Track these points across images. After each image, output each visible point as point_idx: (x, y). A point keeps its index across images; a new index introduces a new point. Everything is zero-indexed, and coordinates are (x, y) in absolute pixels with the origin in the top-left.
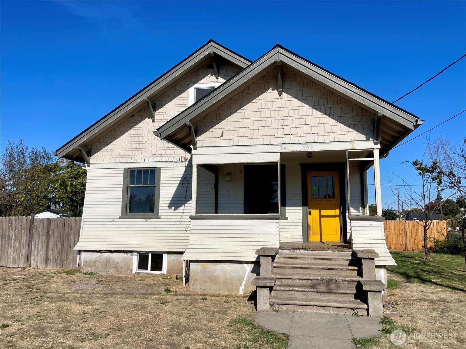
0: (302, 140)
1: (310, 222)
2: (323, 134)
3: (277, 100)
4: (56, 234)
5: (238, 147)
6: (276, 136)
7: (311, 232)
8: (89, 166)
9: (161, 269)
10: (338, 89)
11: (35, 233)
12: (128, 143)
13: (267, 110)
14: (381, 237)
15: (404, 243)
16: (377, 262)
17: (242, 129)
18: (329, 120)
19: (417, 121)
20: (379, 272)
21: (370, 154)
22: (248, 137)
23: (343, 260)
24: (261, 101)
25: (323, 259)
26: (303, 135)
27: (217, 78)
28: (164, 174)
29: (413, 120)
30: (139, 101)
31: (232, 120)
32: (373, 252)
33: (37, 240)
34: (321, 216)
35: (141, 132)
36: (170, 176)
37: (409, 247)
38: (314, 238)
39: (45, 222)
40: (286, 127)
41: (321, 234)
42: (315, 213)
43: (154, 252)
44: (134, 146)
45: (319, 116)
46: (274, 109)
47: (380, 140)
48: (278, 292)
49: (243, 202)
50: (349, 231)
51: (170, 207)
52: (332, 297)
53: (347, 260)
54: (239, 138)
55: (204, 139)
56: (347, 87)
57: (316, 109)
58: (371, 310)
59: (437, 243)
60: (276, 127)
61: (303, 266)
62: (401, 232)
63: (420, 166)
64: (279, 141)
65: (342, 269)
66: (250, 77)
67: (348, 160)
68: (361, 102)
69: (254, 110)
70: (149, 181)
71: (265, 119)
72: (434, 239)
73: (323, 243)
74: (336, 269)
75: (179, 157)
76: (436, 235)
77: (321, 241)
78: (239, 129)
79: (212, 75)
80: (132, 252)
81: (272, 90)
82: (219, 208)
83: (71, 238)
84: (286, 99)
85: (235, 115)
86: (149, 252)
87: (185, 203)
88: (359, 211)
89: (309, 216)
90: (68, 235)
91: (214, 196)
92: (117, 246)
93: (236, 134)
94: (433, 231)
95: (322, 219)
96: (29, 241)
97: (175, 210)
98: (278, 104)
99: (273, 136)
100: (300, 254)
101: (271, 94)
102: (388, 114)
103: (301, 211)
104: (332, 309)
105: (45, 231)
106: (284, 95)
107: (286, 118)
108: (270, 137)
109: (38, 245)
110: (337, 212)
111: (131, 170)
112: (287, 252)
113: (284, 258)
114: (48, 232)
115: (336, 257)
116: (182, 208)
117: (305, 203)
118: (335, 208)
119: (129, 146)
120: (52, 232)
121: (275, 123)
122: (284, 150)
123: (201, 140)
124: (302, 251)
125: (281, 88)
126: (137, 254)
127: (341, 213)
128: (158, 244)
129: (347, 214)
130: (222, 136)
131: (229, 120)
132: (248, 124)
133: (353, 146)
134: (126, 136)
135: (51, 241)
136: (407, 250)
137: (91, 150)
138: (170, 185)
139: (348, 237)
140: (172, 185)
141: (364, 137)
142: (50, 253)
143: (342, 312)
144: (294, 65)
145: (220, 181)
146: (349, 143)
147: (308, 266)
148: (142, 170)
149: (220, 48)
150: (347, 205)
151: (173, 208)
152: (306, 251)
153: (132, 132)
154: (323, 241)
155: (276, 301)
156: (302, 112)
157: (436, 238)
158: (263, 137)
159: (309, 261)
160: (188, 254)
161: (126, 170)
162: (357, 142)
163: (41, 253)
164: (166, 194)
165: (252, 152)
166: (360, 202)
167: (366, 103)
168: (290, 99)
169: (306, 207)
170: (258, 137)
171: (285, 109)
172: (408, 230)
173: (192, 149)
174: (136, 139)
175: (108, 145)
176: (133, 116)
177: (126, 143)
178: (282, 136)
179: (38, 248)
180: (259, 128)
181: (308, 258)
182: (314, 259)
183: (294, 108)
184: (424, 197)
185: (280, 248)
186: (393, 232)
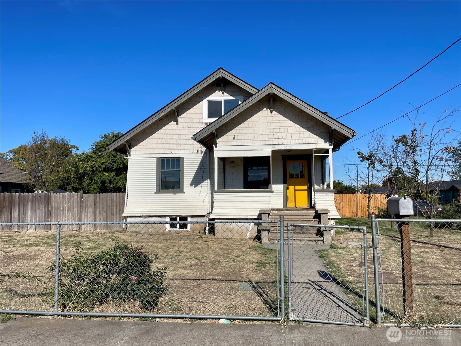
0: (285, 142)
1: (288, 194)
2: (299, 139)
3: (270, 116)
4: (101, 206)
5: (245, 146)
6: (269, 139)
7: (289, 201)
8: (130, 156)
9: (186, 228)
10: (308, 112)
11: (85, 205)
12: (159, 139)
13: (263, 122)
14: (332, 202)
15: (355, 211)
16: (330, 216)
17: (247, 134)
18: (302, 129)
19: (353, 133)
20: (330, 222)
21: (327, 151)
22: (251, 140)
23: (310, 215)
24: (259, 116)
25: (298, 215)
26: (286, 139)
27: (223, 93)
28: (186, 162)
29: (352, 132)
30: (169, 110)
31: (240, 129)
32: (327, 210)
33: (86, 211)
34: (295, 190)
35: (168, 131)
36: (191, 164)
37: (359, 215)
38: (291, 205)
39: (92, 197)
40: (275, 133)
41: (295, 202)
42: (291, 188)
43: (182, 216)
44: (163, 142)
45: (296, 127)
46: (268, 122)
47: (333, 143)
48: (272, 234)
49: (243, 181)
50: (313, 199)
51: (191, 185)
52: (304, 235)
53: (312, 215)
54: (245, 140)
55: (222, 141)
56: (313, 111)
57: (294, 122)
58: (325, 241)
59: (380, 210)
60: (269, 134)
61: (287, 219)
62: (353, 203)
63: (362, 155)
64: (271, 143)
65: (309, 220)
66: (254, 102)
67: (314, 155)
68: (322, 121)
69: (254, 122)
70: (175, 167)
71: (262, 128)
72: (378, 208)
73: (296, 207)
74: (306, 221)
75: (197, 150)
76: (380, 205)
77: (295, 206)
78: (245, 134)
79: (219, 91)
80: (165, 216)
81: (266, 109)
82: (226, 186)
83: (113, 209)
84: (275, 116)
85: (242, 125)
86: (178, 216)
87: (202, 183)
88: (320, 187)
89: (287, 190)
90: (111, 206)
91: (223, 177)
92: (155, 212)
93: (243, 137)
94: (377, 202)
95: (296, 192)
96: (80, 211)
97: (195, 187)
98: (270, 119)
99: (267, 140)
100: (284, 213)
101: (265, 112)
102: (337, 128)
103: (282, 187)
104: (303, 241)
105: (93, 204)
106: (274, 112)
107: (275, 128)
108: (265, 140)
109: (87, 214)
110: (306, 187)
111: (161, 159)
112: (276, 212)
113: (275, 215)
114: (95, 204)
115: (306, 214)
116: (200, 185)
117: (285, 182)
118: (304, 185)
119: (159, 142)
120: (98, 204)
121: (268, 131)
122: (274, 149)
123: (219, 141)
124: (286, 211)
125: (272, 108)
126: (168, 218)
127: (308, 188)
128: (184, 210)
129: (313, 189)
130: (234, 139)
131: (238, 129)
132: (251, 131)
133: (317, 146)
134: (157, 134)
135: (98, 211)
136: (357, 217)
137: (131, 144)
138: (191, 170)
139: (313, 204)
140: (193, 170)
141: (323, 141)
142: (97, 220)
143: (309, 243)
144: (281, 96)
145: (227, 167)
146: (314, 144)
147: (289, 219)
148: (170, 159)
149: (227, 74)
150: (312, 182)
151: (194, 186)
152: (288, 211)
153: (161, 131)
154: (296, 206)
155: (272, 238)
156: (285, 124)
157: (380, 207)
158: (261, 140)
159: (290, 217)
160: (214, 215)
161: (158, 159)
162: (319, 144)
163: (90, 220)
164: (188, 176)
165: (254, 149)
166: (321, 180)
167: (325, 121)
168: (278, 115)
169: (285, 184)
170: (258, 140)
171: (275, 121)
172: (358, 201)
173: (214, 147)
174: (165, 137)
175: (143, 141)
176: (161, 119)
177: (157, 139)
178: (273, 140)
179: (87, 216)
180: (258, 134)
181: (289, 215)
182: (293, 215)
183: (280, 121)
184: (369, 176)
185: (272, 210)
186: (348, 203)
